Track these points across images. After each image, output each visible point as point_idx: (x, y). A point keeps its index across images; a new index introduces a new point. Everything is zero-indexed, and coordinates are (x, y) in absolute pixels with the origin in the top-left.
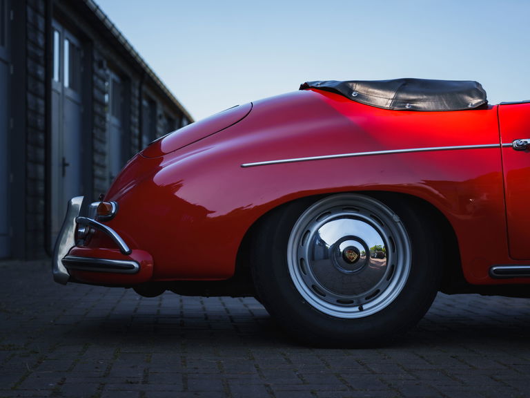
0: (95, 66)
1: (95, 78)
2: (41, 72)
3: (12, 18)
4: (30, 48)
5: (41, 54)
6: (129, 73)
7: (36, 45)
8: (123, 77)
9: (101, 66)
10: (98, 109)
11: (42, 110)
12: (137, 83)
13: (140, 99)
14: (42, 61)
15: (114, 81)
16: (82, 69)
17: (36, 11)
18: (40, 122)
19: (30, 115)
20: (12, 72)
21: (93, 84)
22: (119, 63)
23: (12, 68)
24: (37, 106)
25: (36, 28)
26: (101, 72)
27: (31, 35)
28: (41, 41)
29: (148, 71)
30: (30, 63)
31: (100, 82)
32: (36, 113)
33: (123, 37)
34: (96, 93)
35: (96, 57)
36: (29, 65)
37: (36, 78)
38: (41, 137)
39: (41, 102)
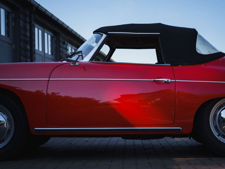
0: (61, 44)
1: (61, 49)
2: (28, 47)
3: (13, 25)
4: (22, 37)
5: (28, 39)
7: (26, 36)
9: (64, 44)
14: (29, 42)
17: (25, 21)
20: (14, 48)
23: (14, 46)
25: (25, 29)
26: (65, 46)
27: (22, 32)
28: (28, 34)
30: (22, 44)
35: (62, 40)
36: (21, 45)
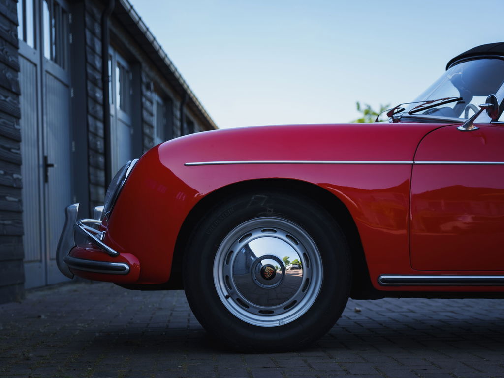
0: (144, 88)
1: (144, 100)
2: (99, 95)
3: (71, 41)
4: (89, 71)
5: (98, 76)
6: (171, 95)
7: (94, 68)
8: (166, 99)
9: (148, 88)
10: (147, 131)
11: (101, 132)
12: (178, 104)
13: (181, 120)
14: (100, 83)
15: (158, 103)
16: (131, 92)
17: (93, 33)
18: (100, 144)
19: (91, 138)
20: (72, 95)
21: (142, 106)
22: (163, 85)
23: (72, 91)
24: (96, 128)
25: (93, 50)
26: (148, 94)
27: (89, 58)
28: (98, 64)
29: (189, 91)
30: (90, 86)
31: (148, 104)
32: (96, 135)
33: (169, 59)
34: (145, 114)
35: (144, 79)
36: (89, 88)
37: (95, 100)
38: (101, 159)
39: (100, 125)
